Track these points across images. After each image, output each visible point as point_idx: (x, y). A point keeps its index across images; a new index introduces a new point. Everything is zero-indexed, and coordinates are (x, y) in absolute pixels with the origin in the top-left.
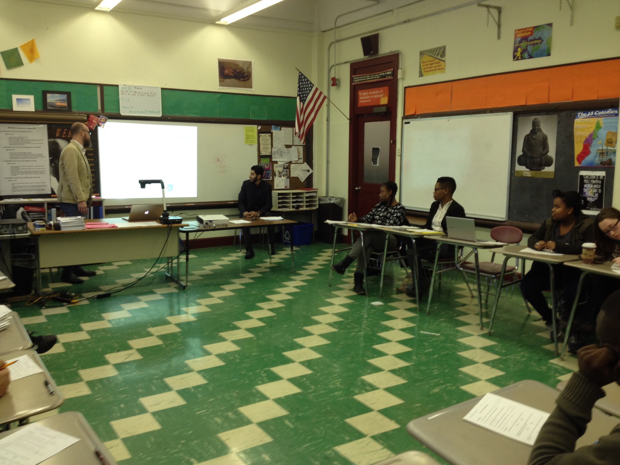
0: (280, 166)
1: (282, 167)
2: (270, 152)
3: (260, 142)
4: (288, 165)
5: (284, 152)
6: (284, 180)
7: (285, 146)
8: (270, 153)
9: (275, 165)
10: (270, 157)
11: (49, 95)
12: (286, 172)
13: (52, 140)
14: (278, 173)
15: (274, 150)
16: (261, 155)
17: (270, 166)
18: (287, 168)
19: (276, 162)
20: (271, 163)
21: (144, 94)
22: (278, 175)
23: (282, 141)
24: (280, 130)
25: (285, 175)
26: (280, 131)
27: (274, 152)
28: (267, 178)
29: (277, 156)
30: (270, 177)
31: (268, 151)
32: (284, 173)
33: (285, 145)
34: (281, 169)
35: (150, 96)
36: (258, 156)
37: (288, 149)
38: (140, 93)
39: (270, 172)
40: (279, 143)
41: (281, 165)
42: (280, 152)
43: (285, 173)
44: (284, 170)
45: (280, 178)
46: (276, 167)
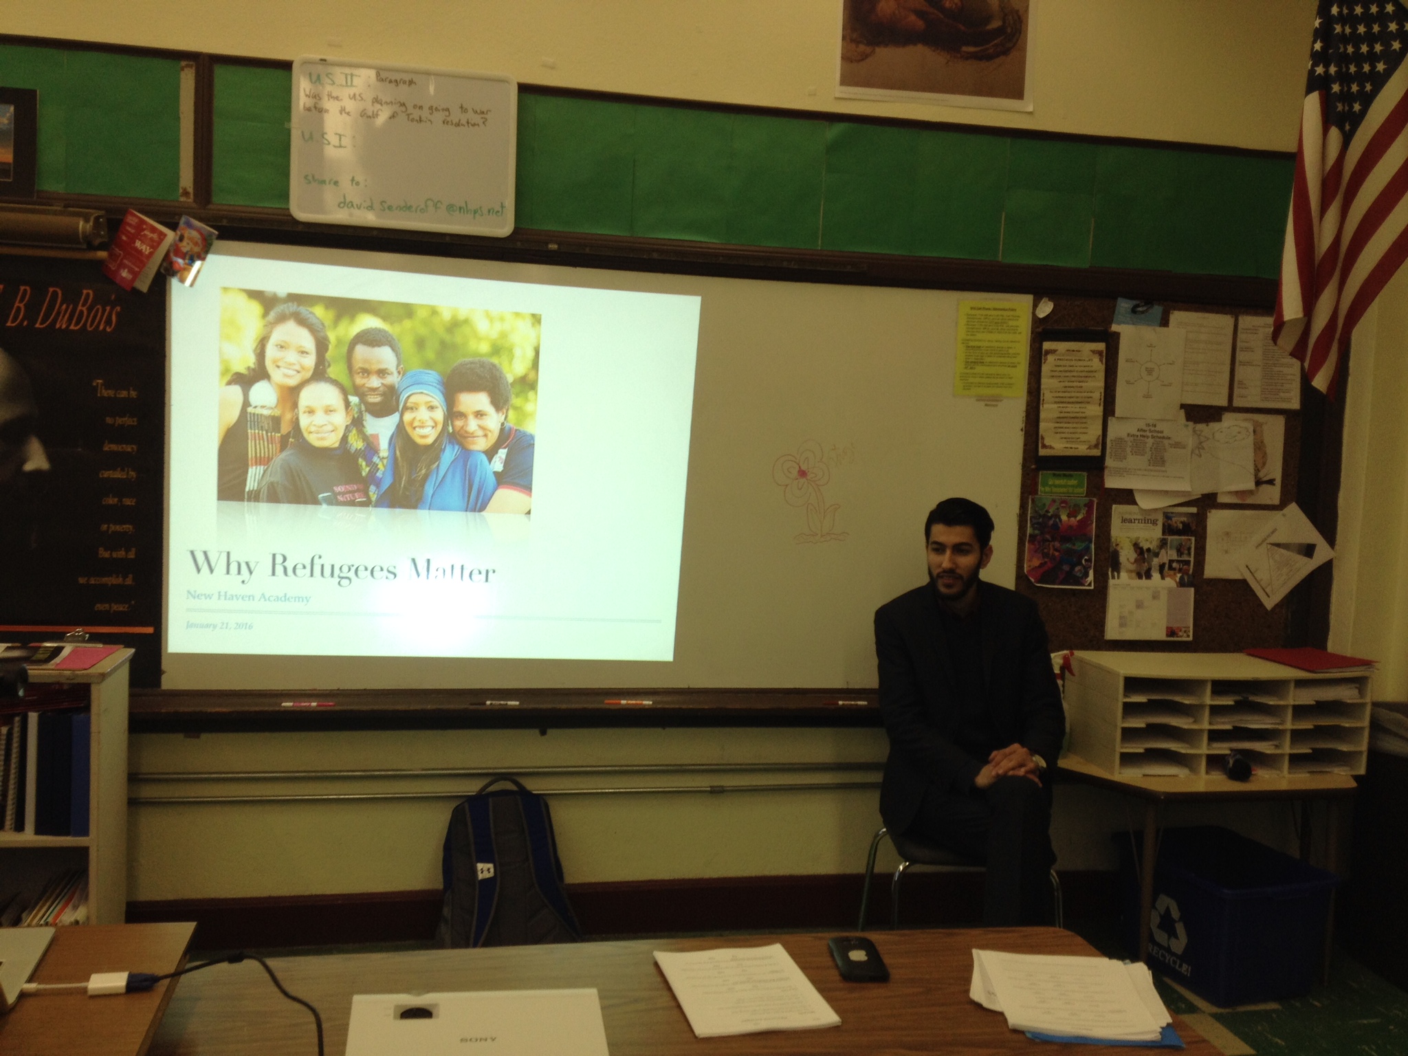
0: (1148, 518)
1: (1154, 523)
2: (1094, 442)
3: (1042, 387)
4: (1192, 514)
5: (1177, 445)
6: (1164, 596)
7: (1182, 413)
8: (1096, 446)
9: (1118, 510)
10: (1093, 466)
12: (1180, 552)
14: (1133, 556)
15: (1115, 430)
16: (1042, 452)
17: (1089, 512)
18: (1186, 530)
19: (1127, 497)
20: (1095, 500)
21: (425, 113)
22: (1133, 567)
23: (1170, 385)
24: (1165, 322)
26: (1165, 329)
27: (1119, 441)
28: (1071, 578)
29: (1133, 461)
30: (1087, 575)
31: (1083, 437)
32: (1169, 555)
33: (1183, 406)
34: (1150, 535)
35: (458, 125)
36: (1025, 459)
37: (1200, 426)
38: (403, 105)
39: (1088, 549)
40: (1147, 396)
41: (1156, 510)
42: (1150, 441)
45: (1144, 582)
46: (1124, 521)
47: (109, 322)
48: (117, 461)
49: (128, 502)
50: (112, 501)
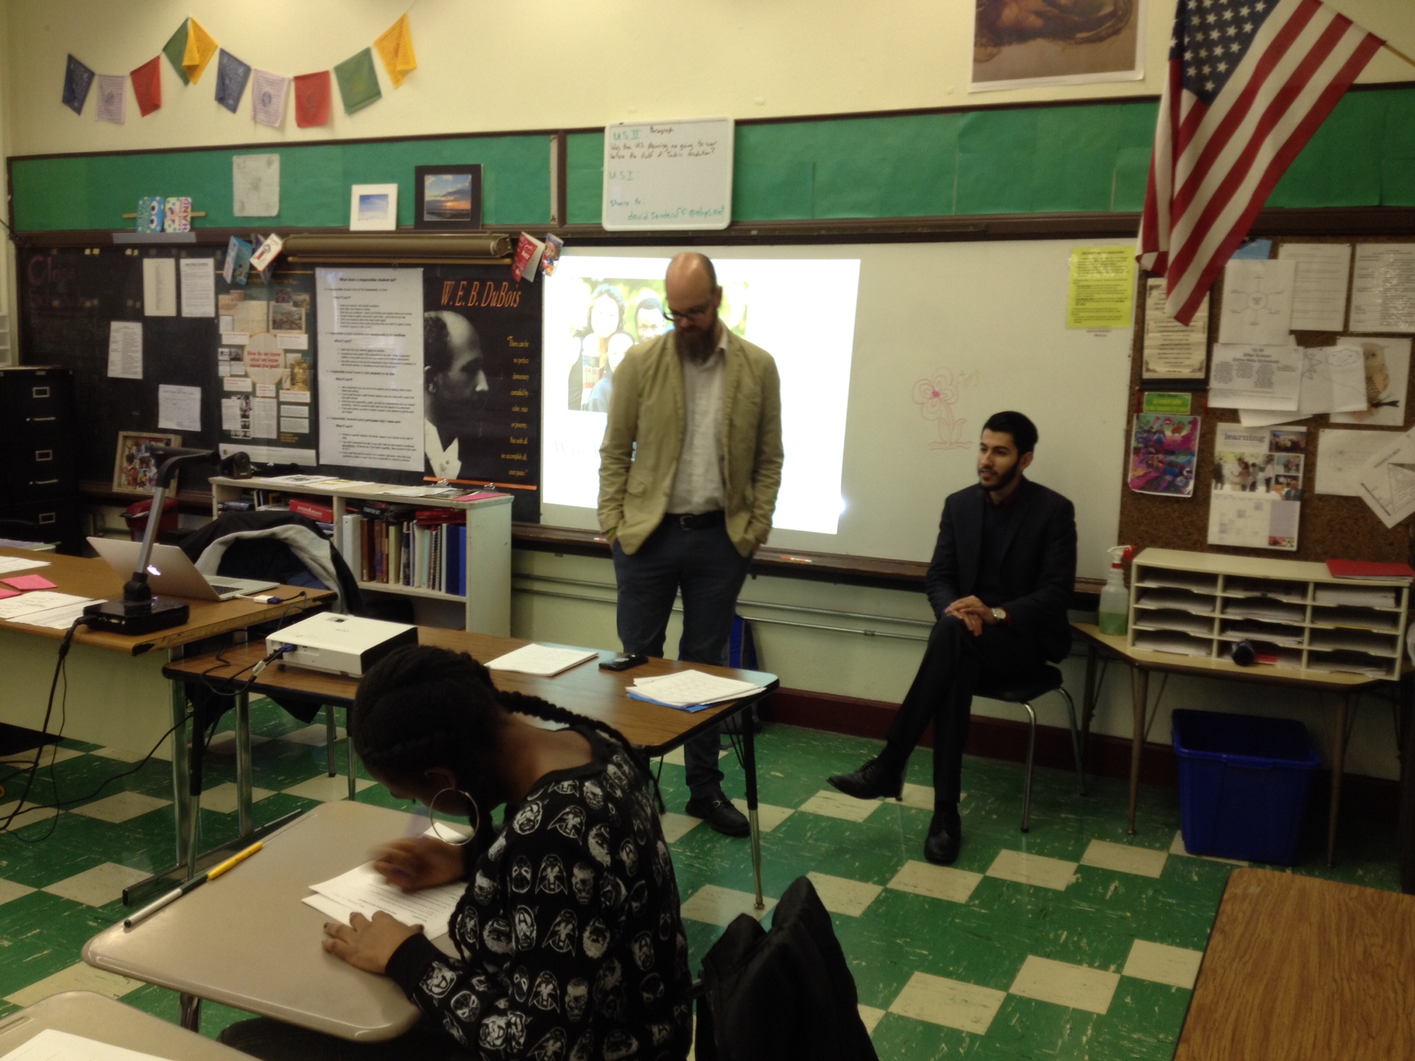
0: (1253, 434)
1: (1261, 440)
2: (1197, 366)
3: (1147, 318)
4: (1301, 433)
5: (1286, 368)
6: (1267, 508)
7: (1292, 338)
8: (1200, 370)
9: (1222, 427)
10: (1198, 387)
11: (429, 180)
12: (1287, 466)
13: (432, 314)
14: (1237, 469)
15: (1219, 355)
16: (1146, 375)
17: (1194, 429)
18: (1295, 447)
19: (1232, 415)
20: (1199, 418)
21: (678, 150)
22: (1237, 480)
23: (1277, 312)
24: (1273, 254)
25: (1277, 482)
26: (1273, 262)
27: (1225, 366)
29: (1239, 383)
31: (1187, 362)
32: (1275, 470)
33: (1292, 332)
34: (1257, 451)
35: (697, 155)
36: (1132, 382)
37: (1311, 351)
38: (665, 146)
40: (1254, 324)
41: (1261, 428)
42: (1256, 365)
43: (1280, 470)
44: (1277, 455)
45: (1248, 494)
46: (1228, 437)
47: (515, 301)
48: (519, 385)
49: (525, 410)
50: (516, 409)
